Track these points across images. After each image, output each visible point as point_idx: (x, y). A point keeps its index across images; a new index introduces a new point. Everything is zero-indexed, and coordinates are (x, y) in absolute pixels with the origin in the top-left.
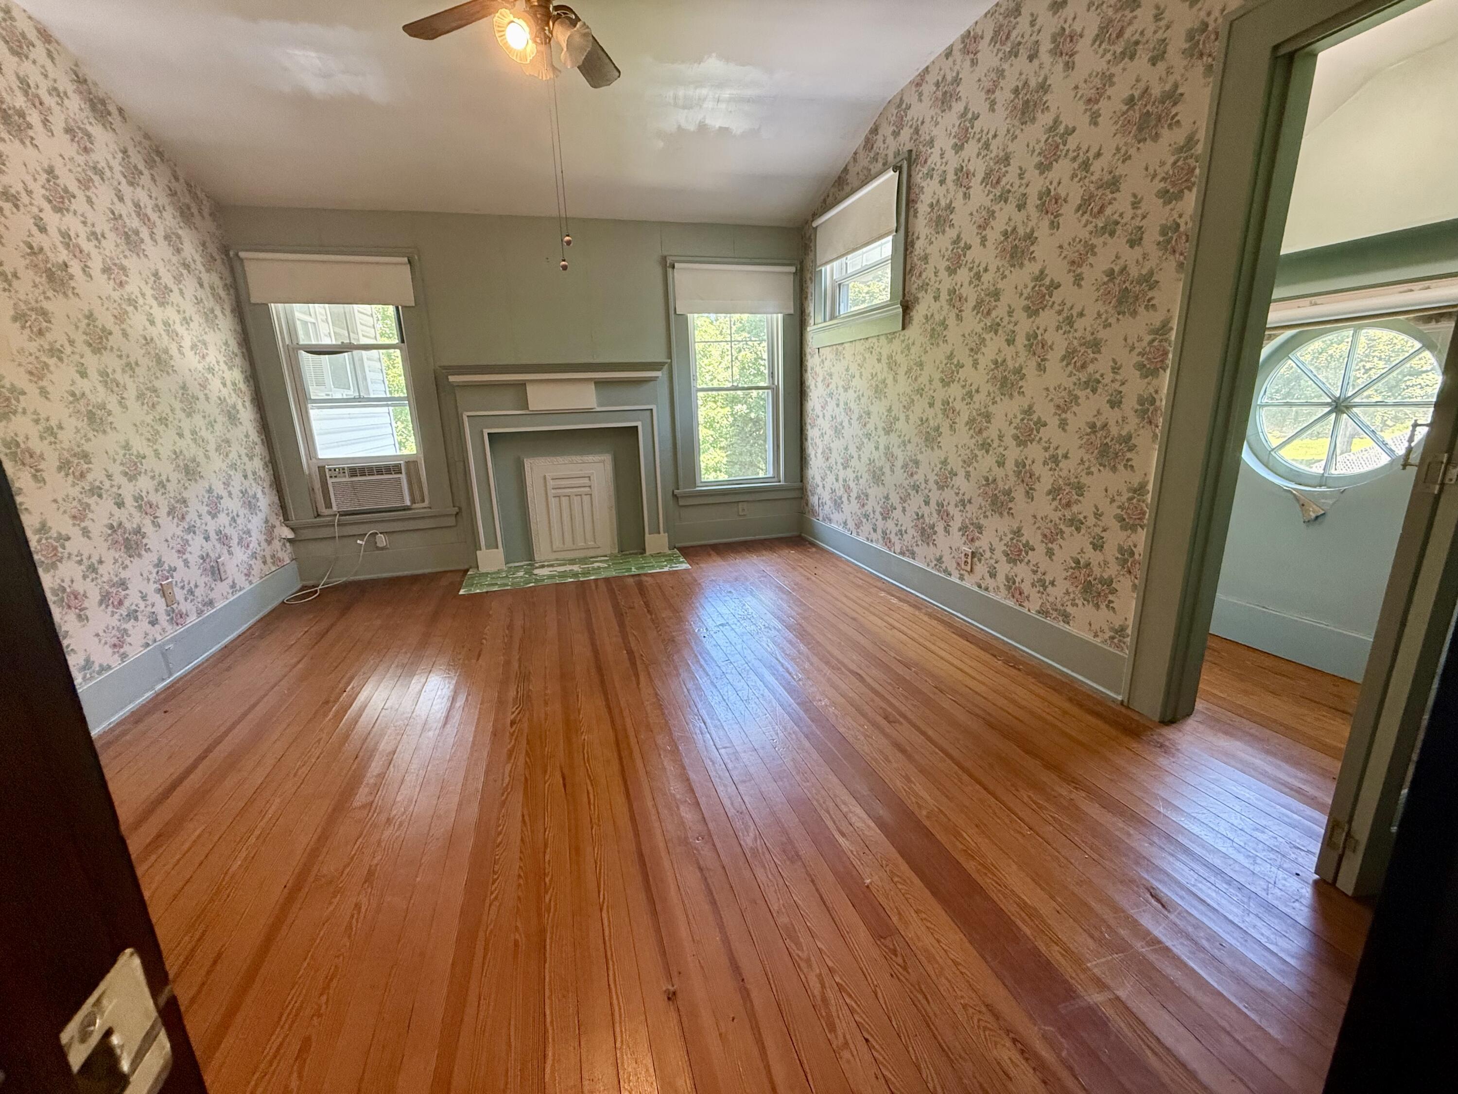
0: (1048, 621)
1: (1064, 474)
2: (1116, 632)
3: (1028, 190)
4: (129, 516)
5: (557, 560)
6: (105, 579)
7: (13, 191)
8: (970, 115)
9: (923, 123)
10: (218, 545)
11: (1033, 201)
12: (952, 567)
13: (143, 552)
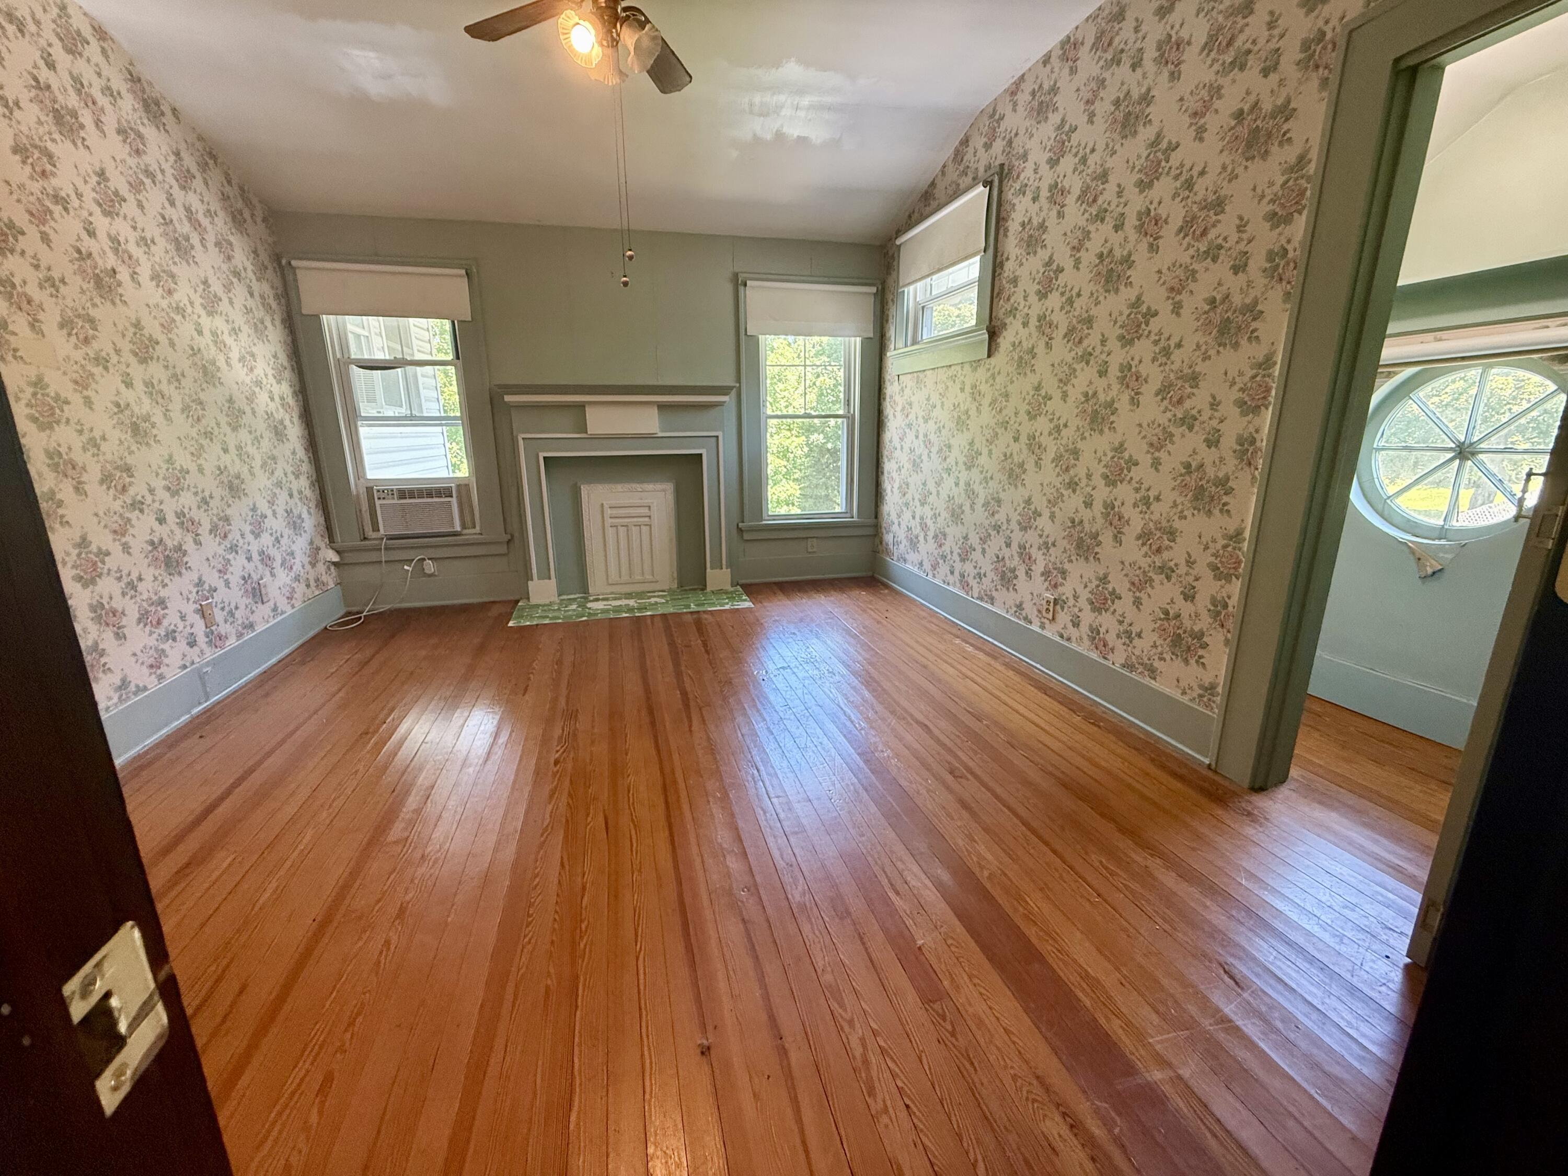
0: (1133, 675)
1: (1156, 517)
2: (1206, 689)
3: (1126, 210)
4: (172, 534)
5: (612, 593)
6: (145, 597)
7: (63, 194)
8: (1067, 128)
9: (1016, 134)
10: (260, 566)
11: (1131, 221)
12: (1033, 615)
13: (184, 571)
